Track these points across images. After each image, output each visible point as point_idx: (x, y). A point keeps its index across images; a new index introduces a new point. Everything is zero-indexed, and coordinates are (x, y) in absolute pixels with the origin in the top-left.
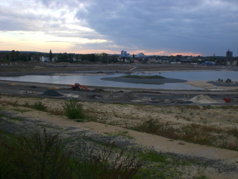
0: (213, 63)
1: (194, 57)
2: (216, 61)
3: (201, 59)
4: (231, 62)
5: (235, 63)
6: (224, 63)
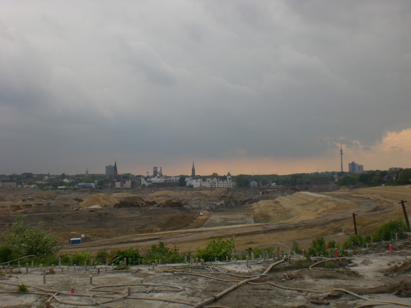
0: (93, 185)
1: (54, 176)
2: (95, 181)
3: (68, 179)
4: (121, 182)
5: (128, 184)
6: (110, 184)
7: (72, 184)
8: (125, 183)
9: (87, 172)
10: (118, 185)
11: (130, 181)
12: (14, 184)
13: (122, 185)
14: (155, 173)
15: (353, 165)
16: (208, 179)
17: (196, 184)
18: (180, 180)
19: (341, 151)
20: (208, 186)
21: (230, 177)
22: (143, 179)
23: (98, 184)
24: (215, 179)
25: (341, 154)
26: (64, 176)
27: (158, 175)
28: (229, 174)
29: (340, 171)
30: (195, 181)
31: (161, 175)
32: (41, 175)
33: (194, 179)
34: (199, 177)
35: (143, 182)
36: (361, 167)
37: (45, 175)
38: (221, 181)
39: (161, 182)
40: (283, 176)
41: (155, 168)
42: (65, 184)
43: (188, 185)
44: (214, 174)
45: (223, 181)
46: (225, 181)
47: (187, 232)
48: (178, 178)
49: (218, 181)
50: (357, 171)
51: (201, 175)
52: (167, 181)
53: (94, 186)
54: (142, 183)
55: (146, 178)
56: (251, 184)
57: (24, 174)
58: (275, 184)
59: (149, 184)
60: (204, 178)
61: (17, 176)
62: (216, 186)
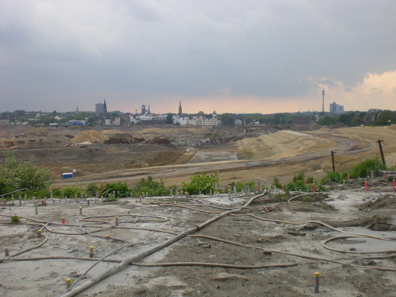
0: (83, 122)
1: (45, 113)
2: (86, 118)
3: (59, 116)
4: (111, 119)
5: (117, 121)
6: (100, 121)
7: (63, 121)
8: (114, 120)
9: (77, 110)
10: (107, 122)
11: (119, 118)
12: (7, 122)
13: (111, 122)
14: (144, 111)
15: (334, 106)
16: (194, 118)
17: (183, 122)
18: (167, 118)
19: (323, 92)
20: (194, 124)
21: (215, 115)
22: (132, 117)
23: (88, 121)
24: (201, 117)
25: (323, 94)
26: (55, 113)
27: (146, 113)
28: (214, 113)
29: (322, 111)
30: (182, 118)
31: (149, 113)
32: (33, 112)
33: (181, 117)
34: (186, 115)
35: (132, 119)
36: (341, 108)
37: (37, 113)
38: (207, 120)
39: (149, 119)
40: (267, 115)
41: (144, 106)
42: (57, 121)
43: (175, 122)
44: (200, 112)
45: (209, 119)
46: (211, 120)
47: (174, 168)
48: (166, 116)
49: (204, 119)
50: (338, 112)
51: (188, 114)
52: (155, 119)
53: (84, 124)
54: (131, 121)
55: (134, 116)
56: (235, 122)
57: (16, 112)
58: (258, 122)
59: (137, 121)
60: (191, 117)
61: (10, 113)
62: (202, 124)
